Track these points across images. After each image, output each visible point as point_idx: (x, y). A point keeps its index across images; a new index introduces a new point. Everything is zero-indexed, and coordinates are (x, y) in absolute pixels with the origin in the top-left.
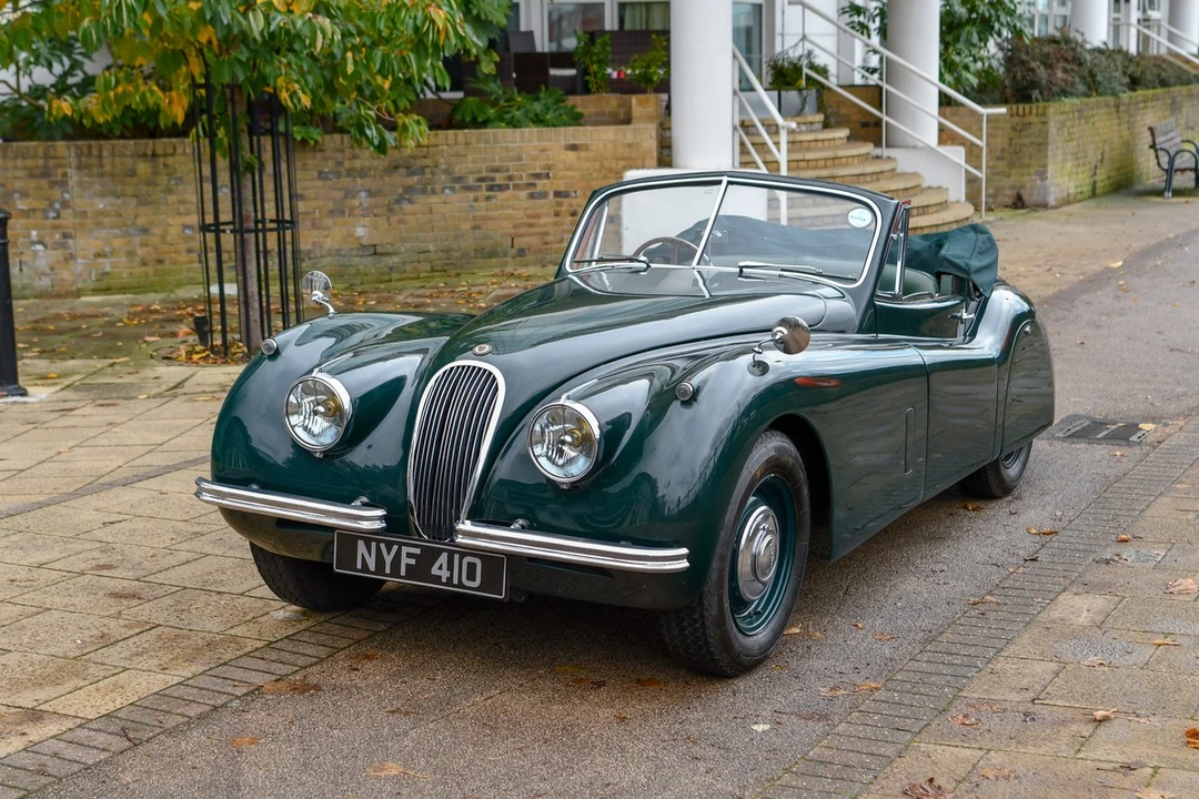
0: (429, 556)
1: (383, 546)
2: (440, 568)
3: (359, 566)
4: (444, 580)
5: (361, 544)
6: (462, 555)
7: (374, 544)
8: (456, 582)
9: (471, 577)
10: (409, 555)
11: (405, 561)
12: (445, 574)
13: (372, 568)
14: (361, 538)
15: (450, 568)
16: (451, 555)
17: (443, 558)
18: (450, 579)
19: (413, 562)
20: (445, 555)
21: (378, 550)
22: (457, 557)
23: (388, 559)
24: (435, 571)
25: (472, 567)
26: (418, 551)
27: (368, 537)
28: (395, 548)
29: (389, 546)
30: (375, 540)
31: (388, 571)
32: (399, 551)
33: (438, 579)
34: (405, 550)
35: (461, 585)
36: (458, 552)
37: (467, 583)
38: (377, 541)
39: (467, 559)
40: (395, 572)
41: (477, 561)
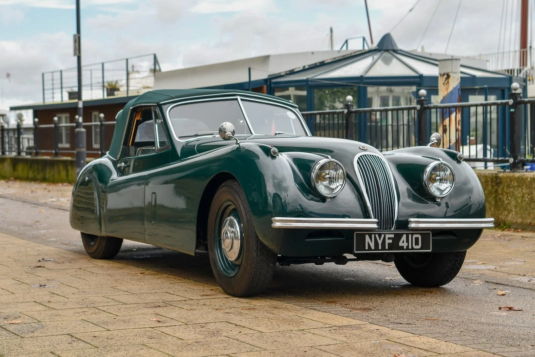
0: (398, 237)
1: (377, 236)
2: (403, 243)
3: (367, 248)
4: (405, 248)
5: (367, 237)
6: (412, 234)
7: (373, 236)
8: (410, 247)
9: (417, 244)
10: (389, 238)
11: (388, 241)
12: (405, 245)
13: (373, 248)
14: (367, 234)
15: (408, 241)
16: (407, 235)
17: (404, 238)
18: (408, 247)
19: (391, 241)
20: (405, 236)
21: (375, 237)
22: (410, 236)
23: (380, 242)
24: (401, 244)
25: (417, 239)
26: (392, 236)
27: (370, 232)
28: (383, 236)
29: (380, 235)
30: (373, 234)
31: (380, 248)
32: (385, 237)
33: (402, 248)
34: (387, 236)
35: (413, 248)
36: (410, 233)
37: (415, 247)
38: (375, 234)
39: (415, 236)
40: (383, 248)
41: (419, 236)
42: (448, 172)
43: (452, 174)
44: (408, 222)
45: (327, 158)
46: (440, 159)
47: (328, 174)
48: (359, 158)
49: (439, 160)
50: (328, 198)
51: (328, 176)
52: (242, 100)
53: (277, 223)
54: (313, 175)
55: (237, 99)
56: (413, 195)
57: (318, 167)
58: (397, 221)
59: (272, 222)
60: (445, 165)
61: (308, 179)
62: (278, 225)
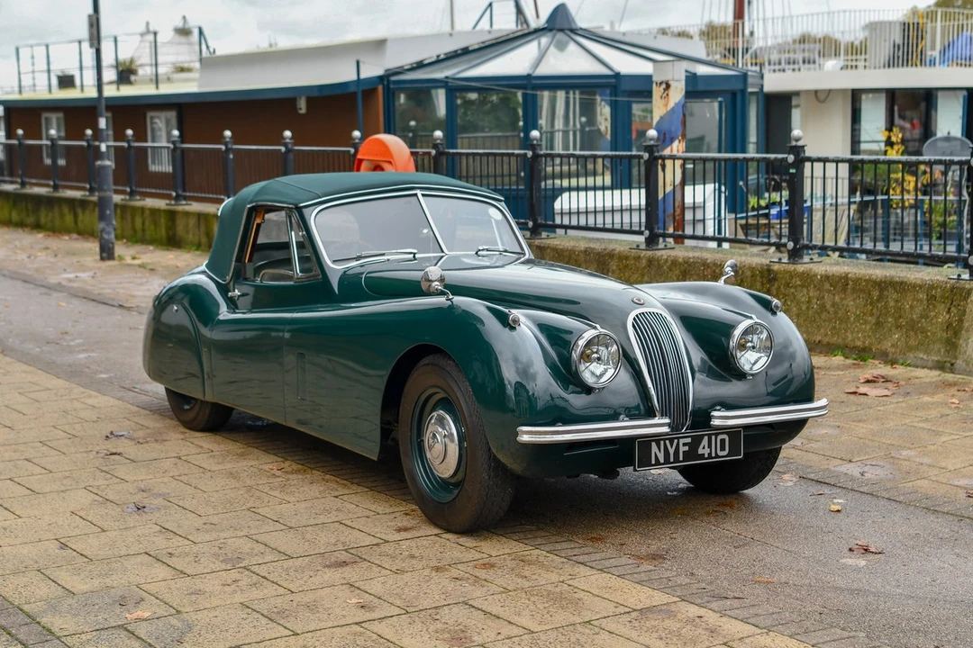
0: (696, 442)
1: (667, 442)
2: (703, 450)
3: (653, 462)
4: (706, 456)
5: (654, 444)
6: (716, 435)
7: (662, 442)
8: (713, 455)
9: (723, 448)
10: (684, 445)
11: (682, 449)
12: (706, 452)
13: (662, 460)
14: (653, 441)
15: (710, 446)
16: (710, 436)
17: (705, 441)
18: (710, 454)
19: (686, 448)
20: (706, 438)
21: (665, 444)
22: (713, 437)
23: (672, 451)
24: (700, 451)
25: (723, 441)
26: (689, 440)
27: (657, 438)
28: (676, 441)
29: (671, 441)
30: (662, 440)
31: (672, 460)
32: (678, 442)
33: (702, 457)
34: (682, 441)
35: (717, 456)
36: (713, 434)
37: (720, 453)
38: (664, 440)
39: (720, 437)
40: (677, 459)
41: (726, 437)
42: (764, 336)
43: (770, 337)
44: (710, 418)
45: (595, 328)
46: (753, 316)
47: (596, 353)
48: (634, 319)
49: (751, 318)
50: (595, 389)
51: (595, 355)
52: (423, 195)
53: (525, 436)
54: (575, 356)
55: (416, 195)
56: (710, 367)
57: (582, 343)
58: (693, 411)
59: (517, 434)
60: (759, 324)
61: (566, 361)
62: (525, 438)
